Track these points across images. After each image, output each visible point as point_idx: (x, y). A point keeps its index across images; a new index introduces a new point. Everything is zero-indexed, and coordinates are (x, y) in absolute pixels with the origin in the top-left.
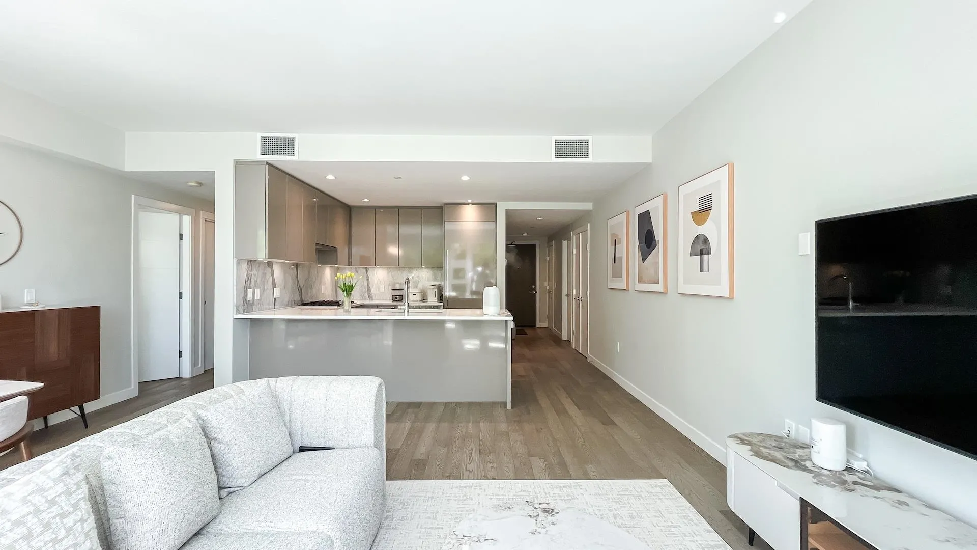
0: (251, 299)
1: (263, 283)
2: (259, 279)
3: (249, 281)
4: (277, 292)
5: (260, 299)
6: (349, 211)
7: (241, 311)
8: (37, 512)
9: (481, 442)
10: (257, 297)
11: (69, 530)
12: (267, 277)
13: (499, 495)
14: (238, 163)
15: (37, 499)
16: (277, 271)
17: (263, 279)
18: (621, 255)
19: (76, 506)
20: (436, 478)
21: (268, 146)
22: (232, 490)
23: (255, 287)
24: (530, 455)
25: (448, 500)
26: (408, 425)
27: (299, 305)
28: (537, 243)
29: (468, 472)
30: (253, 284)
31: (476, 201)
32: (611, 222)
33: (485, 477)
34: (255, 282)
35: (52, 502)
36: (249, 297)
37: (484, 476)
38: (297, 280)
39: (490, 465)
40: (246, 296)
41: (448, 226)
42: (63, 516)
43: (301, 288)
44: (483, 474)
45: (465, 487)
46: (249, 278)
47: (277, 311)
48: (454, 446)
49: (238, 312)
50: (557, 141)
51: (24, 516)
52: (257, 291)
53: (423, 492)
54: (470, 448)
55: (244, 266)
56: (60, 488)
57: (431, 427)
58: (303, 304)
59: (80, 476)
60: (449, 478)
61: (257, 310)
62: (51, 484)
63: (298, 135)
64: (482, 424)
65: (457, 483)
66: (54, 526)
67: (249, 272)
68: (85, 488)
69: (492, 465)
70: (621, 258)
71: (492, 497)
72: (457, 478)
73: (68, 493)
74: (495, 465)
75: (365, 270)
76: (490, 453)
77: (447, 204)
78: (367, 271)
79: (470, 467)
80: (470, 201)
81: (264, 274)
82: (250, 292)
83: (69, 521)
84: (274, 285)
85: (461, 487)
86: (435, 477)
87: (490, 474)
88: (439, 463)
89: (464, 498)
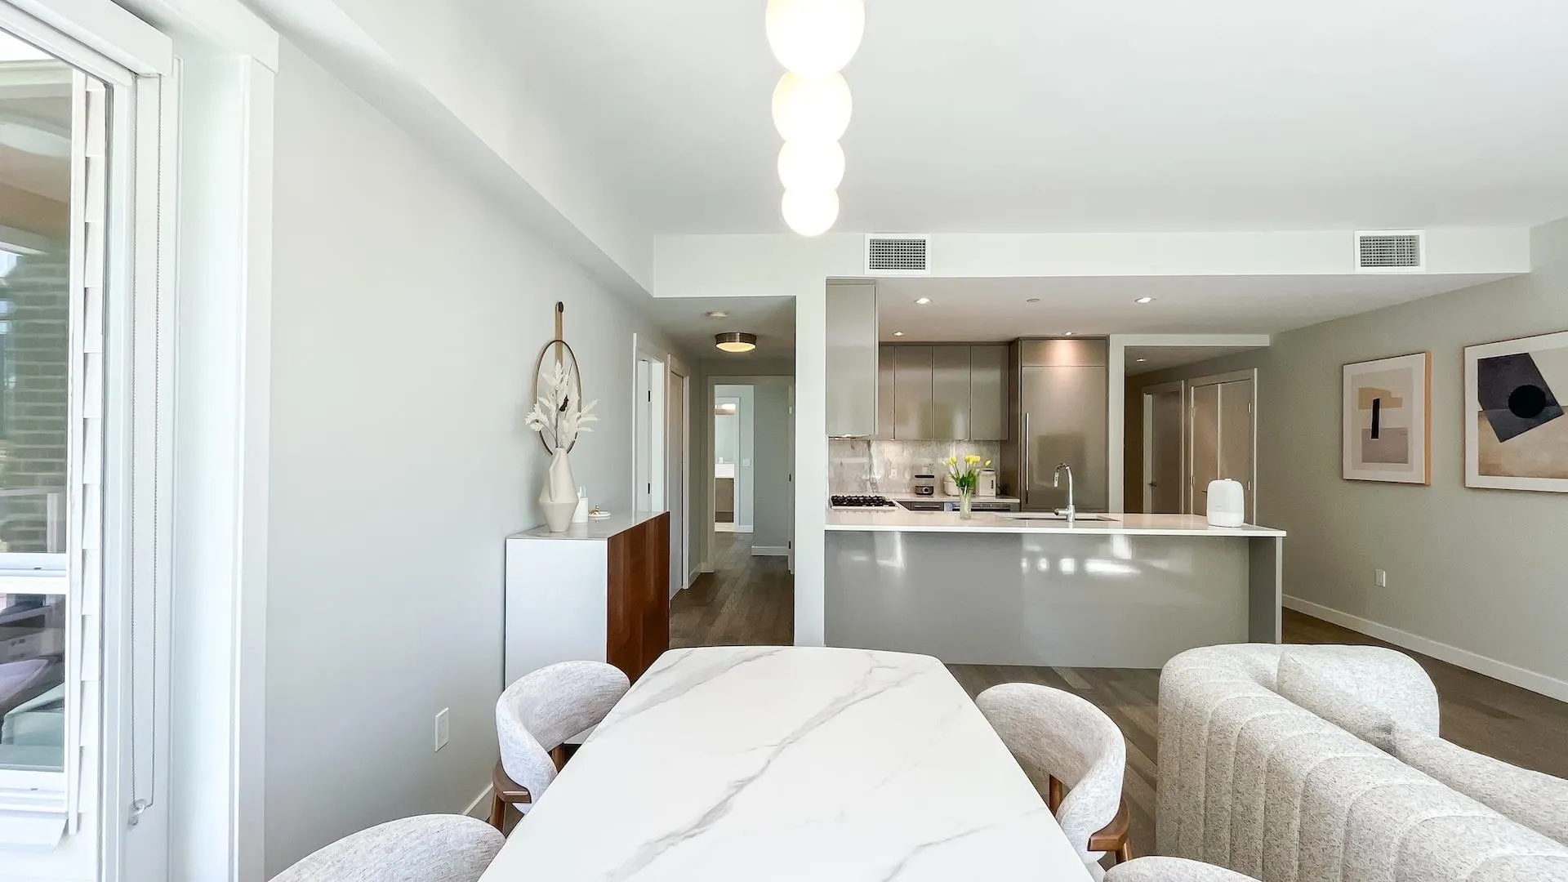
14: (831, 283)
18: (1401, 427)
21: (882, 254)
32: (1356, 369)
50: (1363, 239)
63: (930, 236)
70: (1401, 431)
77: (1026, 339)
80: (1069, 334)
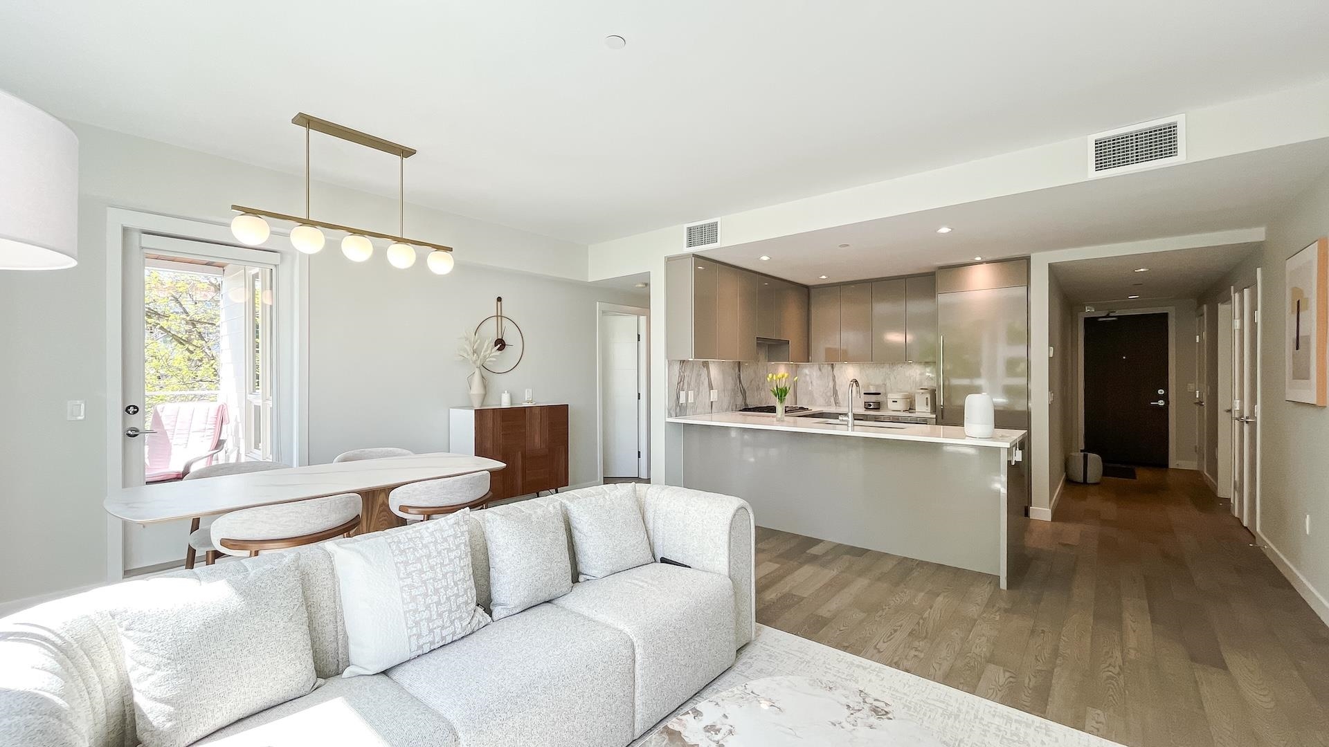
0: (684, 402)
1: (698, 384)
2: (693, 380)
3: (682, 383)
4: (714, 395)
5: (695, 403)
6: (806, 293)
7: (674, 414)
8: (436, 543)
9: (921, 621)
10: (691, 400)
11: (451, 561)
12: (702, 379)
13: (897, 691)
14: (668, 260)
15: (438, 535)
16: (714, 371)
17: (698, 381)
18: (1308, 334)
19: (458, 547)
20: (829, 644)
21: (694, 236)
22: (588, 577)
23: (689, 389)
24: (991, 660)
25: (826, 672)
26: (834, 573)
27: (740, 411)
28: (1171, 311)
29: (875, 651)
30: (686, 386)
31: (989, 258)
32: (1291, 265)
33: (897, 665)
34: (689, 384)
35: (445, 540)
36: (682, 400)
37: (896, 663)
38: (740, 381)
39: (913, 653)
40: (678, 398)
41: (942, 298)
42: (449, 550)
43: (744, 390)
44: (896, 659)
45: (858, 666)
46: (681, 380)
47: (715, 416)
48: (879, 614)
49: (670, 416)
50: (1098, 142)
51: (429, 543)
52: (691, 393)
53: (802, 652)
54: (899, 624)
55: (677, 367)
56: (451, 532)
57: (862, 583)
58: (745, 410)
59: (465, 528)
60: (845, 649)
61: (691, 413)
62: (447, 528)
63: (720, 218)
64: (940, 599)
65: (849, 657)
66: (443, 555)
67: (682, 374)
68: (467, 536)
69: (916, 653)
70: (1308, 338)
71: (887, 691)
72: (857, 653)
73: (455, 537)
74: (922, 655)
75: (830, 368)
76: (926, 637)
77: (941, 268)
78: (833, 368)
79: (882, 646)
80: (978, 259)
81: (699, 375)
82: (683, 394)
83: (452, 555)
84: (711, 387)
85: (852, 663)
86: (828, 642)
87: (907, 664)
88: (844, 628)
89: (848, 678)
